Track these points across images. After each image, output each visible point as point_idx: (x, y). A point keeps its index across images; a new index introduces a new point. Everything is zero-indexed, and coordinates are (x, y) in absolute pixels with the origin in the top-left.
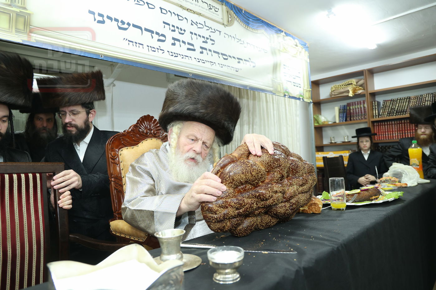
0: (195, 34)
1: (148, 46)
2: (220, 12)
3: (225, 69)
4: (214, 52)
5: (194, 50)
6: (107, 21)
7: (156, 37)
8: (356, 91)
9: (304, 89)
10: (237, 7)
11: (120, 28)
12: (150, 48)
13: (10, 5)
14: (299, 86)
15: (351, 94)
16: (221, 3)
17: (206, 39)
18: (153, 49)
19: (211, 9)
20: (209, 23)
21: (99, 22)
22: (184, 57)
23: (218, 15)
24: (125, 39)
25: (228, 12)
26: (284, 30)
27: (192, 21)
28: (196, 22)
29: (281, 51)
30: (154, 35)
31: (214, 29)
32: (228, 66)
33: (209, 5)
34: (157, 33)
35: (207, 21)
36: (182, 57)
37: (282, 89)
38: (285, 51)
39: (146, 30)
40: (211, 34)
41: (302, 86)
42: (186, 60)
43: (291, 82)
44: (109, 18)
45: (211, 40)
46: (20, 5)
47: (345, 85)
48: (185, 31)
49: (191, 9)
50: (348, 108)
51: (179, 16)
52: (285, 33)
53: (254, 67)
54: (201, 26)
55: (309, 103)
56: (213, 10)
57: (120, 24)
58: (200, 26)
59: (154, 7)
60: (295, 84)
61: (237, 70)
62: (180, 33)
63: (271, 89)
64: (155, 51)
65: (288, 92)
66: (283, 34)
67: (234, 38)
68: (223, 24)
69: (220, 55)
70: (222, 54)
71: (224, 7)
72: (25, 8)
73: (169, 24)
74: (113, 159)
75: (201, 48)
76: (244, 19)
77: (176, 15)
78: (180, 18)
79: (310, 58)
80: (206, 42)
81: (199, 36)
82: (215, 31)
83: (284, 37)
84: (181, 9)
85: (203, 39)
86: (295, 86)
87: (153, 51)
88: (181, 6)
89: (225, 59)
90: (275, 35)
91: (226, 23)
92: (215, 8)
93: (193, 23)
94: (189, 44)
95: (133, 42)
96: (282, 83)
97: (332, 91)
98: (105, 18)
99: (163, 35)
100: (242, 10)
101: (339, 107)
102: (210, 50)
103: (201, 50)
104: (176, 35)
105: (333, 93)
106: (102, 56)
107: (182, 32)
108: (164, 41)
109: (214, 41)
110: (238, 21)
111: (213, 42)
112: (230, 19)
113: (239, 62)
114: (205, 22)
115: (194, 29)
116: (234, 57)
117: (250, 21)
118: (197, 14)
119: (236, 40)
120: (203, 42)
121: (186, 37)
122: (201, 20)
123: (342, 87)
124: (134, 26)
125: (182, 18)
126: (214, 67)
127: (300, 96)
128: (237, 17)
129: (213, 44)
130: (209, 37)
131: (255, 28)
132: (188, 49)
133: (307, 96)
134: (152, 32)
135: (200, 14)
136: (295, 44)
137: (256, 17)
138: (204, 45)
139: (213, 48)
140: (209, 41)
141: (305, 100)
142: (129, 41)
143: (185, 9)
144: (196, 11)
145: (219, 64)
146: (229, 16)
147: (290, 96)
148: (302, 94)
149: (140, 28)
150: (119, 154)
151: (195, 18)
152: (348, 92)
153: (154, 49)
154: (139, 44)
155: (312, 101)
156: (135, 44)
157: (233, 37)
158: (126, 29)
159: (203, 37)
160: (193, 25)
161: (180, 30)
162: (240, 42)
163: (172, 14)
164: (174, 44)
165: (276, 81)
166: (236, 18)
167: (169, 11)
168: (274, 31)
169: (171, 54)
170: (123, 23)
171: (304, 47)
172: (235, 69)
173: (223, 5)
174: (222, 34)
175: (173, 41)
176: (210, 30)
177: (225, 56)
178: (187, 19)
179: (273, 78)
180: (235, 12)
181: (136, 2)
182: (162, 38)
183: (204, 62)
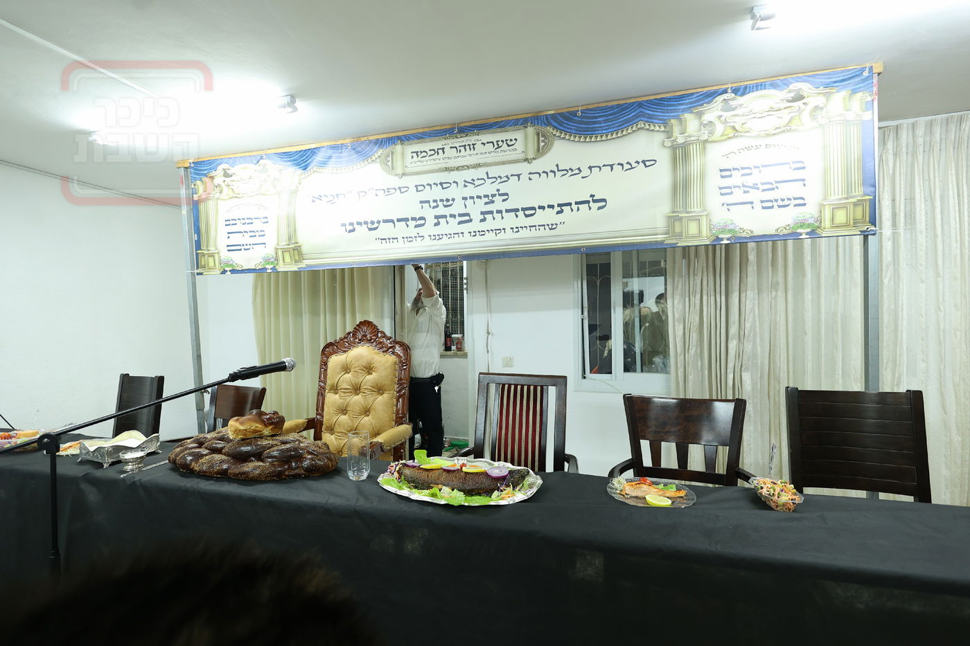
0: (472, 197)
1: (403, 238)
2: (519, 146)
3: (524, 233)
4: (507, 211)
5: (471, 221)
6: (358, 227)
10: (561, 114)
11: (370, 229)
12: (405, 241)
13: (289, 245)
16: (521, 127)
17: (490, 198)
18: (409, 239)
19: (500, 147)
20: (494, 171)
21: (350, 231)
22: (453, 235)
23: (516, 149)
25: (538, 134)
26: (728, 84)
27: (465, 181)
28: (473, 179)
30: (410, 223)
31: (507, 176)
32: (531, 227)
33: (495, 144)
34: (414, 219)
35: (492, 169)
36: (449, 236)
39: (399, 220)
40: (500, 186)
42: (455, 239)
44: (359, 223)
45: (500, 195)
46: (294, 242)
48: (453, 200)
49: (462, 165)
51: (443, 185)
53: (602, 207)
54: (483, 181)
56: (504, 147)
57: (370, 226)
58: (477, 182)
59: (408, 189)
60: (770, 204)
61: (555, 227)
62: (445, 206)
64: (412, 242)
66: (728, 95)
67: (554, 172)
68: (526, 160)
69: (521, 214)
70: (524, 209)
71: (530, 129)
72: (297, 243)
73: (428, 202)
75: (482, 213)
76: (581, 126)
77: (439, 185)
78: (445, 186)
80: (493, 202)
81: (479, 197)
82: (509, 179)
84: (446, 173)
85: (486, 200)
88: (447, 169)
89: (527, 216)
92: (509, 141)
93: (466, 184)
94: (460, 215)
98: (355, 226)
99: (422, 218)
100: (574, 114)
102: (500, 212)
103: (482, 217)
104: (441, 210)
107: (448, 203)
108: (423, 225)
109: (507, 194)
110: (564, 138)
111: (506, 197)
112: (542, 144)
113: (561, 212)
114: (486, 173)
115: (471, 191)
116: (549, 206)
117: (600, 122)
118: (472, 168)
119: (560, 174)
120: (486, 203)
121: (457, 208)
122: (481, 173)
124: (385, 221)
125: (449, 185)
126: (502, 236)
128: (562, 131)
129: (504, 200)
130: (497, 193)
131: (615, 129)
132: (460, 223)
134: (407, 220)
135: (479, 165)
137: (618, 106)
138: (488, 208)
139: (504, 207)
140: (498, 199)
143: (453, 170)
144: (471, 164)
145: (512, 228)
146: (541, 139)
149: (392, 221)
151: (469, 174)
153: (411, 239)
154: (392, 239)
156: (388, 240)
157: (551, 171)
158: (375, 229)
159: (486, 196)
160: (467, 186)
161: (445, 203)
162: (570, 173)
164: (437, 224)
165: (683, 214)
166: (558, 134)
167: (428, 184)
169: (433, 237)
170: (372, 223)
171: (845, 86)
172: (546, 227)
173: (526, 127)
174: (524, 177)
175: (436, 221)
176: (499, 180)
177: (529, 211)
178: (457, 183)
179: (674, 212)
180: (556, 124)
181: (386, 193)
182: (422, 222)
183: (482, 233)
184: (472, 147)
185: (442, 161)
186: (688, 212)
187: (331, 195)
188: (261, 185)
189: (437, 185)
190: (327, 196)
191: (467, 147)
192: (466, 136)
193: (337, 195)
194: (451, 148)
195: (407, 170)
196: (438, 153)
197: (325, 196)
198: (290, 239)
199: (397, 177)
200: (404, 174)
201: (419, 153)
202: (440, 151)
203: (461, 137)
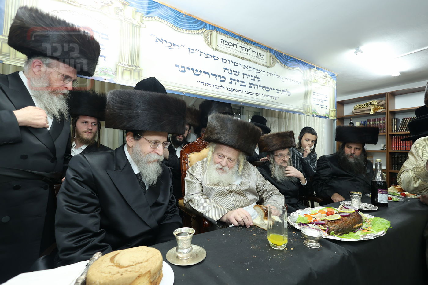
0: (246, 75)
1: (213, 85)
2: (265, 58)
3: (267, 98)
4: (260, 86)
5: (245, 86)
6: (187, 70)
7: (219, 79)
8: (377, 110)
9: (330, 110)
10: (278, 53)
11: (195, 74)
12: (215, 86)
13: (130, 66)
14: (326, 107)
15: (372, 112)
16: (266, 51)
17: (254, 78)
18: (217, 87)
19: (258, 56)
20: (256, 66)
21: (182, 71)
22: (238, 91)
23: (263, 60)
24: (199, 82)
25: (271, 57)
26: (316, 65)
27: (244, 65)
28: (247, 66)
29: (312, 82)
30: (218, 78)
31: (260, 70)
32: (269, 96)
33: (257, 53)
34: (220, 76)
35: (255, 65)
36: (237, 91)
37: (311, 111)
38: (316, 81)
39: (212, 74)
40: (257, 74)
41: (328, 107)
42: (239, 93)
43: (319, 105)
44: (188, 68)
45: (257, 78)
46: (135, 65)
47: (367, 105)
48: (239, 73)
49: (244, 57)
50: (368, 123)
51: (235, 63)
52: (317, 68)
53: (289, 95)
54: (251, 69)
55: (334, 120)
56: (260, 57)
57: (195, 72)
58: (249, 69)
59: (218, 59)
60: (322, 106)
61: (276, 98)
62: (235, 75)
63: (302, 111)
64: (218, 88)
65: (315, 113)
66: (315, 69)
67: (275, 75)
68: (267, 66)
69: (264, 89)
70: (266, 87)
71: (269, 53)
72: (138, 67)
73: (228, 70)
74: (185, 160)
75: (250, 84)
76: (284, 60)
77: (233, 63)
78: (236, 64)
79: (337, 85)
80: (254, 80)
81: (249, 76)
82: (261, 72)
83: (316, 71)
84: (237, 58)
85: (252, 78)
86: (322, 107)
87: (217, 88)
88: (237, 56)
89: (267, 91)
90: (308, 71)
91: (269, 65)
92: (261, 55)
94: (242, 82)
95: (203, 83)
96: (311, 106)
97: (354, 110)
98: (186, 69)
99: (224, 77)
100: (282, 54)
101: (360, 123)
102: (257, 85)
103: (250, 86)
104: (233, 76)
105: (355, 111)
106: (184, 93)
107: (237, 74)
108: (224, 81)
109: (259, 78)
110: (279, 63)
111: (259, 80)
112: (272, 62)
113: (278, 93)
114: (253, 66)
115: (246, 71)
116: (274, 89)
117: (288, 62)
118: (248, 60)
119: (277, 77)
120: (252, 80)
121: (240, 77)
122: (250, 64)
123: (364, 106)
124: (204, 72)
125: (237, 65)
126: (259, 97)
127: (325, 115)
128: (278, 60)
129: (259, 81)
130: (256, 76)
131: (292, 66)
132: (241, 85)
133: (332, 115)
134: (216, 76)
135: (250, 60)
136: (325, 75)
137: (293, 58)
138: (252, 82)
139: (258, 83)
140: (256, 79)
141: (330, 118)
142: (201, 82)
143: (240, 58)
144: (248, 58)
145: (263, 95)
146: (272, 60)
147: (317, 115)
148: (328, 114)
149: (208, 73)
150: (188, 157)
151: (247, 63)
152: (370, 110)
153: (218, 87)
154: (208, 84)
155: (336, 119)
156: (205, 84)
157: (274, 75)
158: (199, 75)
159: (252, 76)
160: (245, 68)
161: (235, 73)
162: (279, 78)
163: (231, 62)
164: (231, 83)
165: (306, 104)
167: (228, 60)
168: (307, 67)
169: (229, 89)
170: (197, 71)
171: (333, 78)
172: (274, 98)
173: (267, 52)
174: (266, 73)
175: (230, 81)
176: (257, 71)
177: (267, 89)
178: (241, 65)
179: (304, 103)
180: (276, 56)
181: (206, 56)
182: (223, 79)
183: (251, 94)
184: (248, 50)
185: (235, 51)
186: (307, 104)
187: (169, 42)
188: (103, 6)
189: (232, 62)
190: (167, 42)
191: (246, 49)
192: (246, 44)
193: (174, 45)
194: (239, 46)
195: (218, 48)
196: (234, 46)
197: (165, 41)
198: (132, 61)
199: (212, 50)
200: (216, 49)
201: (225, 42)
202: (235, 45)
203: (244, 43)
